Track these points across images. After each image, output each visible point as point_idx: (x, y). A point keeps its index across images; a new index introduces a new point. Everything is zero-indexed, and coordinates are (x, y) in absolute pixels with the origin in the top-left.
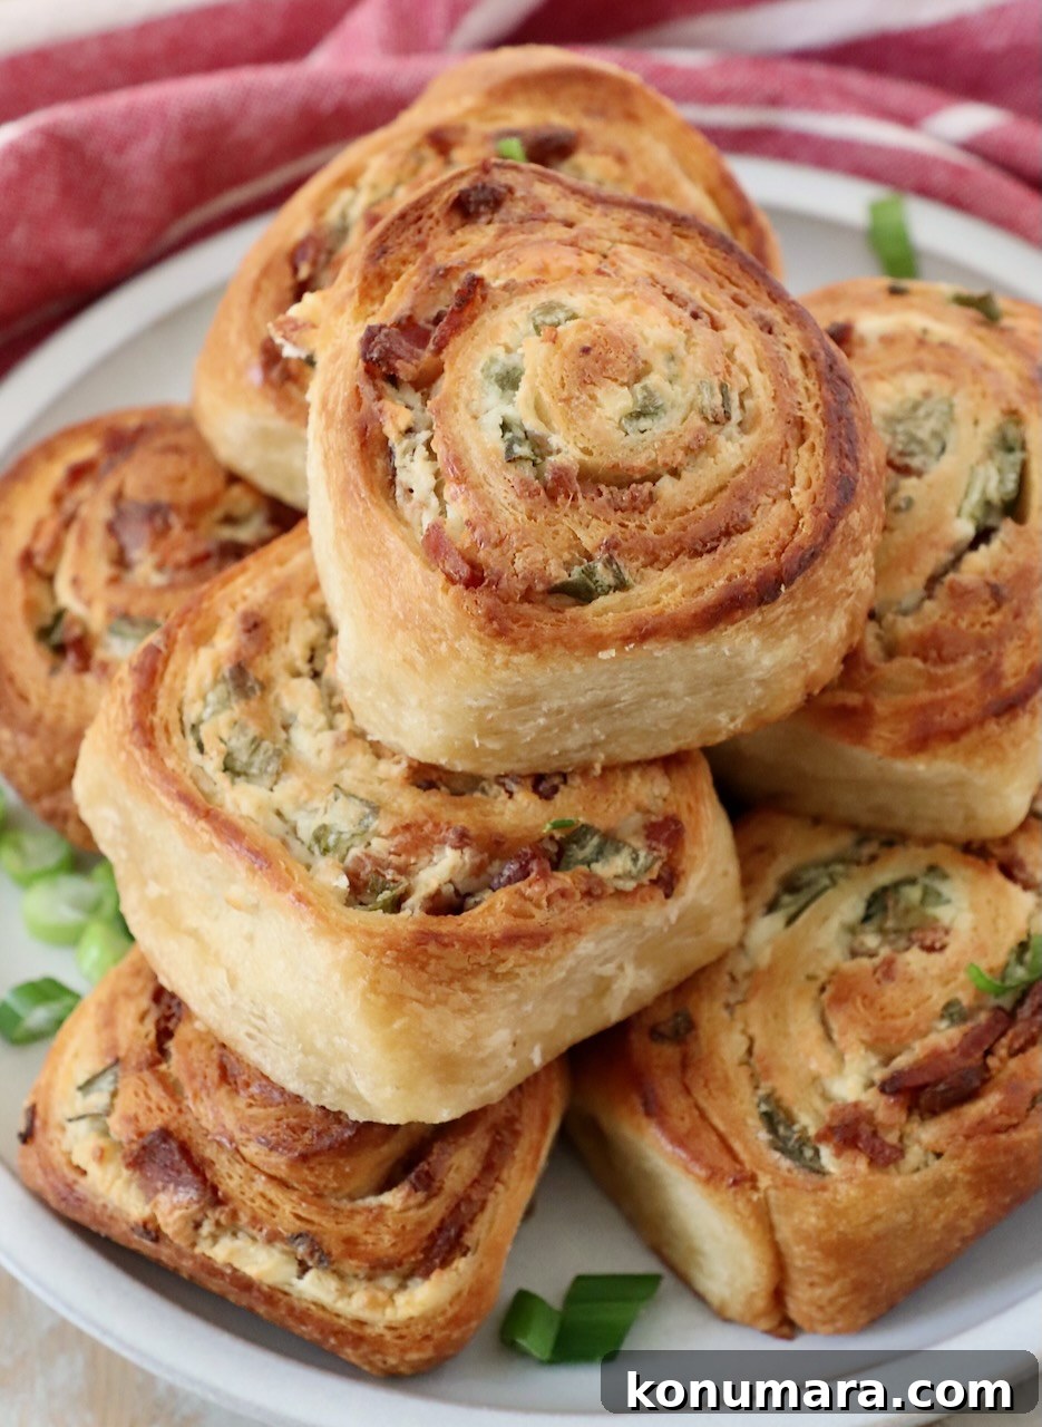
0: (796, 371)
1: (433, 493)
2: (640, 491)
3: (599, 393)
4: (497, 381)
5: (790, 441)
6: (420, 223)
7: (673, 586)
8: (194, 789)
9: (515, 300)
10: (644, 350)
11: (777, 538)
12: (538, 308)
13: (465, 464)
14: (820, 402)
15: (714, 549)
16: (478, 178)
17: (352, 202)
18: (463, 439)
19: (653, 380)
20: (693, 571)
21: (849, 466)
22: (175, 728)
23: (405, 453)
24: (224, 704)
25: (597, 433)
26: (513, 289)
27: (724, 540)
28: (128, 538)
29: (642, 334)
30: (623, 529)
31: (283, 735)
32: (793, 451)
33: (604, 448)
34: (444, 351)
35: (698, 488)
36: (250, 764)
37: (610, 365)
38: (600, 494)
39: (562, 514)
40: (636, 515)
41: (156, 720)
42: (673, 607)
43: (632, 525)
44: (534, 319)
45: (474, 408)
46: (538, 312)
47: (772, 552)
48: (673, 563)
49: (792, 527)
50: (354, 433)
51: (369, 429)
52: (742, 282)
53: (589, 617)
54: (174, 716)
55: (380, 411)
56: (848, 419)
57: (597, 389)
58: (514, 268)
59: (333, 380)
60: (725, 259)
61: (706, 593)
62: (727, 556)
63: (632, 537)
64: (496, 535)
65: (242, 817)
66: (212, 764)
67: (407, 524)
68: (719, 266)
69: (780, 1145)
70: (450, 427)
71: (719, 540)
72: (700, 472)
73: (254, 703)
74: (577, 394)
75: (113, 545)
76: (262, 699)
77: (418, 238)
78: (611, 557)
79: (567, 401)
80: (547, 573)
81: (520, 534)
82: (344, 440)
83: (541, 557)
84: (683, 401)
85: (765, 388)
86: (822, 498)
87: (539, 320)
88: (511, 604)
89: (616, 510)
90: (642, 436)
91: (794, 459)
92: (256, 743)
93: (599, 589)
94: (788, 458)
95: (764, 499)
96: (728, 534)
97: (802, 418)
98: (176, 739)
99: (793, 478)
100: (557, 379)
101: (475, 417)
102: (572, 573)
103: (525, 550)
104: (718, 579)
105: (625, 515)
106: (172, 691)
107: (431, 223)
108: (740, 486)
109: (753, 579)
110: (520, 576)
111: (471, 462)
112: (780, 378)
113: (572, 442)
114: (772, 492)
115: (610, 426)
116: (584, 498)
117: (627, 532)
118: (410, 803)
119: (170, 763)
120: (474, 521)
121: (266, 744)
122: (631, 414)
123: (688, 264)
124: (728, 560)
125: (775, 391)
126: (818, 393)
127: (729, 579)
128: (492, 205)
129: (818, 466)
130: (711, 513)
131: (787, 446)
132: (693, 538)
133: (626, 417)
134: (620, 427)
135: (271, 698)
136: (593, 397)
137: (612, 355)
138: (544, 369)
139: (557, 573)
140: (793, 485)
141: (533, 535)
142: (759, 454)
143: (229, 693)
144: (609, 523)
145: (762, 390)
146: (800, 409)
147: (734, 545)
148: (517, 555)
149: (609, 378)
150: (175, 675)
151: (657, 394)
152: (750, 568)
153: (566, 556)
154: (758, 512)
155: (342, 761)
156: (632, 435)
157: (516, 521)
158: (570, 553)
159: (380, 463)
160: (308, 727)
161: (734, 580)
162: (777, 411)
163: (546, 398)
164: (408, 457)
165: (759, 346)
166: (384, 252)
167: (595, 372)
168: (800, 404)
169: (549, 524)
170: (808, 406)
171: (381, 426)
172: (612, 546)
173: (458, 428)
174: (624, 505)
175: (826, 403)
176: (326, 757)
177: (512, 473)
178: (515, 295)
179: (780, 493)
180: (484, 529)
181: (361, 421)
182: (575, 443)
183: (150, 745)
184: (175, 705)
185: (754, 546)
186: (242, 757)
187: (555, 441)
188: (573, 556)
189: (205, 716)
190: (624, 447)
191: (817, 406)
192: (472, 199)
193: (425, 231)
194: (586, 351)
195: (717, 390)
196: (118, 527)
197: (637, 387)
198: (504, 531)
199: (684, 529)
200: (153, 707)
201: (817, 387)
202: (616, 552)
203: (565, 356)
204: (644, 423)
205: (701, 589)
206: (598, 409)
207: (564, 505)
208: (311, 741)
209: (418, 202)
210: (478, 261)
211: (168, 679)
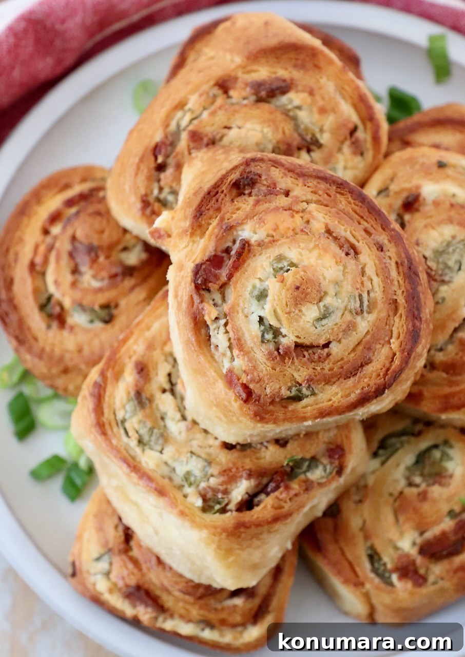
0: (394, 273)
1: (228, 349)
2: (323, 354)
3: (304, 309)
4: (256, 298)
5: (390, 315)
6: (217, 196)
7: (337, 394)
8: (127, 455)
9: (263, 252)
10: (325, 285)
11: (384, 366)
12: (275, 260)
13: (243, 342)
14: (405, 290)
15: (356, 374)
16: (244, 170)
17: (182, 118)
18: (241, 328)
19: (328, 300)
20: (346, 386)
21: (418, 323)
22: (114, 424)
23: (215, 329)
24: (134, 413)
25: (303, 329)
26: (263, 246)
27: (360, 369)
28: (79, 260)
29: (323, 275)
30: (315, 371)
31: (162, 423)
32: (391, 318)
33: (305, 336)
34: (231, 280)
35: (348, 347)
36: (150, 441)
37: (309, 296)
38: (304, 356)
39: (287, 366)
40: (321, 363)
41: (105, 420)
42: (337, 403)
43: (319, 368)
44: (273, 265)
45: (246, 313)
46: (274, 262)
47: (382, 374)
48: (337, 383)
49: (391, 360)
50: (192, 320)
51: (198, 317)
52: (369, 220)
53: (300, 409)
54: (112, 417)
55: (203, 309)
56: (417, 297)
57: (302, 307)
58: (263, 227)
59: (180, 283)
60: (361, 207)
61: (352, 396)
62: (362, 378)
63: (318, 374)
64: (258, 378)
65: (150, 470)
66: (133, 443)
67: (216, 362)
68: (358, 211)
69: (375, 571)
70: (235, 322)
71: (358, 370)
72: (350, 339)
73: (147, 411)
74: (294, 310)
75: (72, 264)
76: (151, 407)
77: (216, 206)
78: (309, 385)
79: (289, 313)
80: (281, 394)
81: (268, 376)
82: (187, 321)
83: (278, 386)
84: (342, 306)
85: (379, 287)
86: (405, 343)
87: (275, 265)
88: (265, 407)
89: (311, 362)
90: (323, 328)
91: (392, 322)
92: (151, 430)
93: (304, 396)
94: (390, 322)
95: (378, 346)
96: (362, 366)
97: (396, 300)
98: (115, 429)
99: (392, 331)
100: (284, 303)
101: (247, 317)
102: (292, 391)
103: (271, 384)
104: (357, 389)
105: (315, 364)
106: (110, 406)
107: (223, 195)
108: (368, 342)
109: (373, 390)
110: (269, 396)
111: (245, 341)
112: (386, 280)
113: (291, 332)
114: (382, 342)
115: (308, 326)
116: (297, 359)
117: (317, 372)
118: (224, 457)
119: (114, 442)
120: (247, 371)
121: (156, 431)
122: (318, 319)
123: (343, 211)
124: (362, 380)
125: (384, 287)
126: (403, 285)
127: (362, 389)
128: (251, 185)
129: (403, 326)
130: (354, 358)
131: (389, 316)
132: (346, 372)
133: (316, 320)
134: (314, 325)
135: (154, 405)
136: (300, 311)
137: (309, 290)
138: (278, 296)
139: (285, 393)
140: (391, 337)
141: (274, 376)
142: (376, 324)
143: (135, 406)
144: (308, 369)
145: (378, 287)
146: (395, 294)
147: (365, 372)
148: (267, 386)
149: (308, 301)
150: (110, 397)
151: (330, 307)
152: (372, 383)
153: (289, 384)
154: (376, 353)
155: (191, 437)
156: (319, 329)
157: (266, 370)
158: (291, 383)
159: (203, 331)
160: (173, 419)
161: (365, 389)
162: (384, 299)
163: (279, 311)
164: (216, 332)
165: (377, 262)
166: (201, 215)
167: (302, 299)
168: (395, 291)
169: (281, 372)
170: (399, 292)
171: (203, 316)
172: (310, 380)
173: (239, 323)
174: (315, 360)
175: (407, 291)
176: (183, 436)
177: (264, 348)
178: (264, 249)
179: (386, 342)
180: (252, 376)
181: (194, 313)
182: (293, 333)
183: (104, 433)
184: (112, 412)
185: (374, 372)
186: (146, 438)
187: (283, 331)
188: (292, 384)
189: (127, 417)
190: (315, 334)
191: (403, 292)
192: (241, 183)
193: (220, 200)
194: (298, 288)
195: (357, 299)
196: (75, 255)
197: (321, 304)
198: (261, 375)
199: (342, 368)
200: (102, 413)
201: (403, 280)
202: (312, 383)
203: (288, 290)
204: (324, 322)
205: (349, 395)
206: (303, 317)
207: (288, 363)
208: (175, 427)
209: (216, 184)
210: (245, 221)
211: (107, 399)
